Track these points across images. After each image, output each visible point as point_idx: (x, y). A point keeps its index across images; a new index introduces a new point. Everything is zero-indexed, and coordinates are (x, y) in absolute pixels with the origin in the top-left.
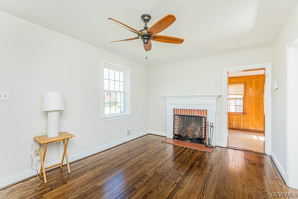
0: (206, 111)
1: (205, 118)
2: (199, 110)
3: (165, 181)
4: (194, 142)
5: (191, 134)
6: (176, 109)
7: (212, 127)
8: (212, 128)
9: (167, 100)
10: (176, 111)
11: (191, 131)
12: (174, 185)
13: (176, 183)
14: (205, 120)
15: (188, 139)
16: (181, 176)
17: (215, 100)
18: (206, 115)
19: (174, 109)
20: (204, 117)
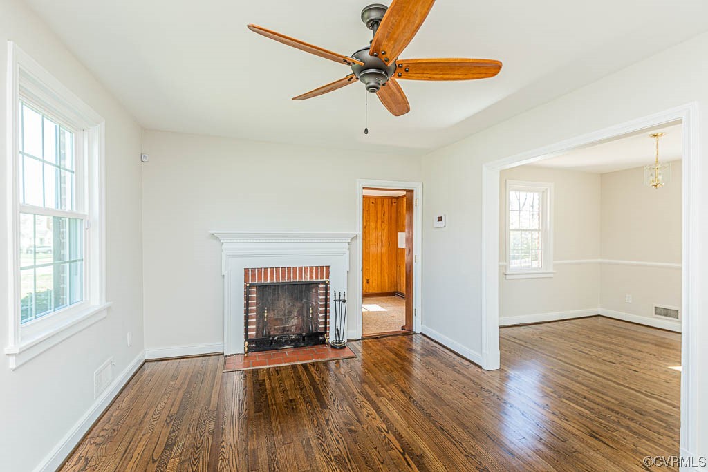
0: (328, 268)
1: (327, 284)
2: (311, 267)
3: (382, 463)
4: (302, 344)
5: (275, 329)
6: (253, 270)
7: (344, 301)
8: (344, 305)
9: (222, 243)
10: (253, 276)
11: (276, 320)
12: (405, 459)
13: (402, 451)
14: (326, 289)
15: (286, 343)
16: (388, 433)
17: (347, 244)
18: (328, 277)
19: (246, 270)
20: (324, 283)
